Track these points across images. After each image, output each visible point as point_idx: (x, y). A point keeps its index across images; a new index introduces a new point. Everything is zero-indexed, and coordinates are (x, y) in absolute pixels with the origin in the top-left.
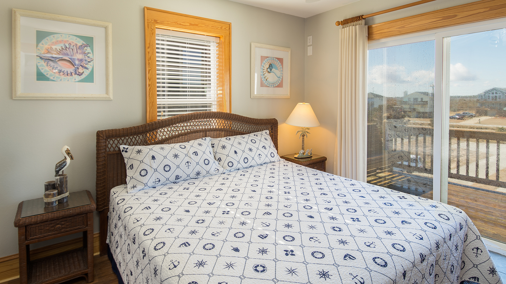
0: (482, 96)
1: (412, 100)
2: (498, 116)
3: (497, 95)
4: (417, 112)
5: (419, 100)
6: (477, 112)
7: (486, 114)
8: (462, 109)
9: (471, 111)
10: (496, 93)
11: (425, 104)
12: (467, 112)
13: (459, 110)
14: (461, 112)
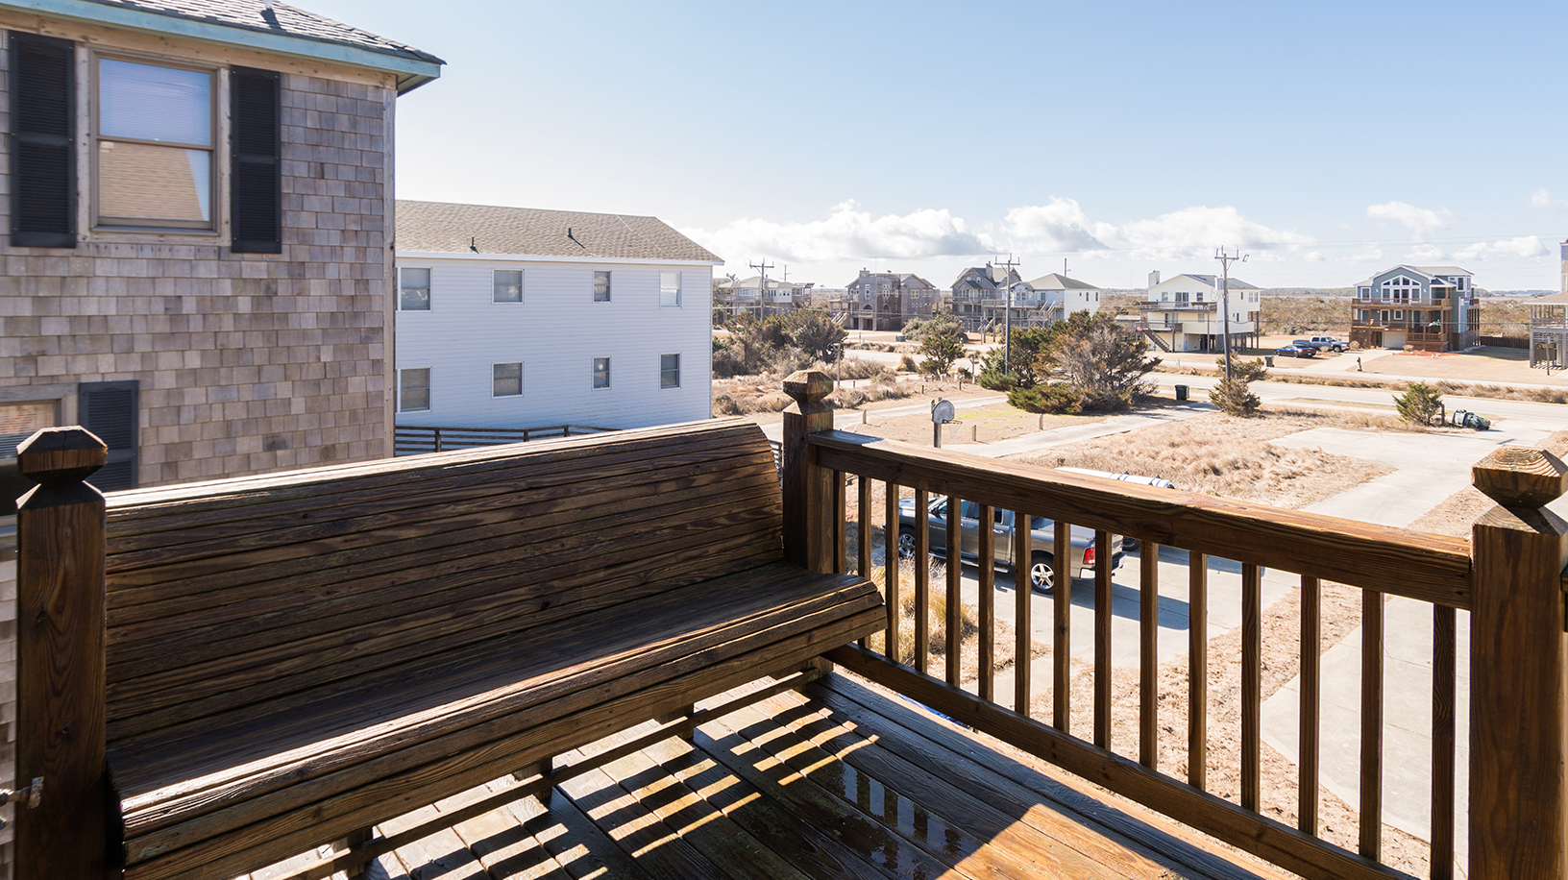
0: (1366, 291)
1: (1172, 298)
2: (1411, 347)
3: (1410, 288)
4: (1186, 334)
5: (1193, 298)
6: (1354, 336)
7: (1377, 340)
8: (1312, 326)
9: (1339, 333)
10: (1406, 282)
11: (1206, 311)
12: (1325, 335)
13: (1304, 329)
14: (1309, 337)
